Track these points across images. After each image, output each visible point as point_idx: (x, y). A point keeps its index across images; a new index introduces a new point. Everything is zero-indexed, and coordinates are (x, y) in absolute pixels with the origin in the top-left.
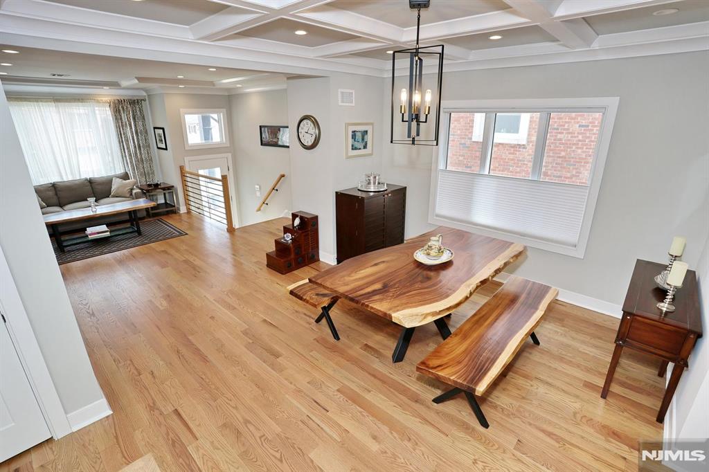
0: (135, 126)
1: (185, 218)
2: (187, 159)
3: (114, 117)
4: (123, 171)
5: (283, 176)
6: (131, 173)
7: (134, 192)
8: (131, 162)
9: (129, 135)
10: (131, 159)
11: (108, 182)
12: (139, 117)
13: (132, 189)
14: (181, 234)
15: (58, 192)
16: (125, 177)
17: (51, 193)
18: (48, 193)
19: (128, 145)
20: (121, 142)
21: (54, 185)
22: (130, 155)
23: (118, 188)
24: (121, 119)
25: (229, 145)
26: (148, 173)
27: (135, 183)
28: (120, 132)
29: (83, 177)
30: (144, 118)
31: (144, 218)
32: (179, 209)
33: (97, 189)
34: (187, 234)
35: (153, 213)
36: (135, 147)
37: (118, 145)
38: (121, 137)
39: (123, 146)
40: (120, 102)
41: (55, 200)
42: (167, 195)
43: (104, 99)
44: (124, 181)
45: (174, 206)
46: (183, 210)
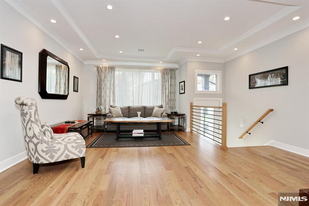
0: (171, 82)
1: (188, 135)
2: (195, 99)
3: (162, 77)
4: (161, 104)
5: (272, 110)
6: (164, 106)
7: (163, 114)
8: (165, 100)
9: (167, 86)
10: (166, 98)
11: (153, 109)
12: (173, 77)
13: (162, 113)
14: (186, 144)
15: (130, 111)
16: (161, 107)
17: (127, 111)
18: (125, 110)
19: (165, 91)
20: (162, 89)
21: (129, 107)
22: (166, 96)
23: (156, 112)
24: (165, 78)
25: (221, 93)
26: (173, 107)
27: (165, 110)
28: (163, 84)
29: (142, 105)
30: (175, 78)
31: (165, 131)
32: (186, 129)
33: (146, 112)
34: (190, 145)
35: (171, 129)
36: (169, 92)
37: (161, 90)
38: (163, 87)
39: (163, 92)
40: (166, 69)
41: (127, 114)
42: (180, 119)
43: (159, 68)
44: (160, 109)
45: (183, 127)
46: (188, 130)
